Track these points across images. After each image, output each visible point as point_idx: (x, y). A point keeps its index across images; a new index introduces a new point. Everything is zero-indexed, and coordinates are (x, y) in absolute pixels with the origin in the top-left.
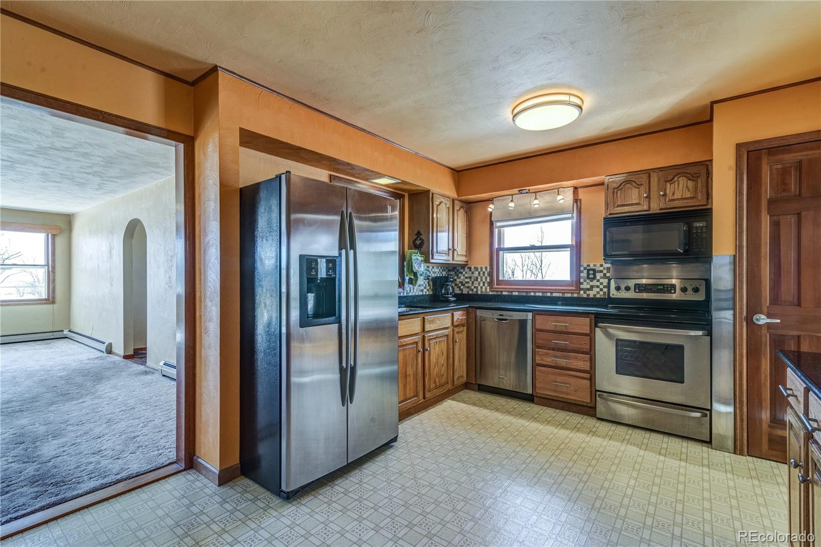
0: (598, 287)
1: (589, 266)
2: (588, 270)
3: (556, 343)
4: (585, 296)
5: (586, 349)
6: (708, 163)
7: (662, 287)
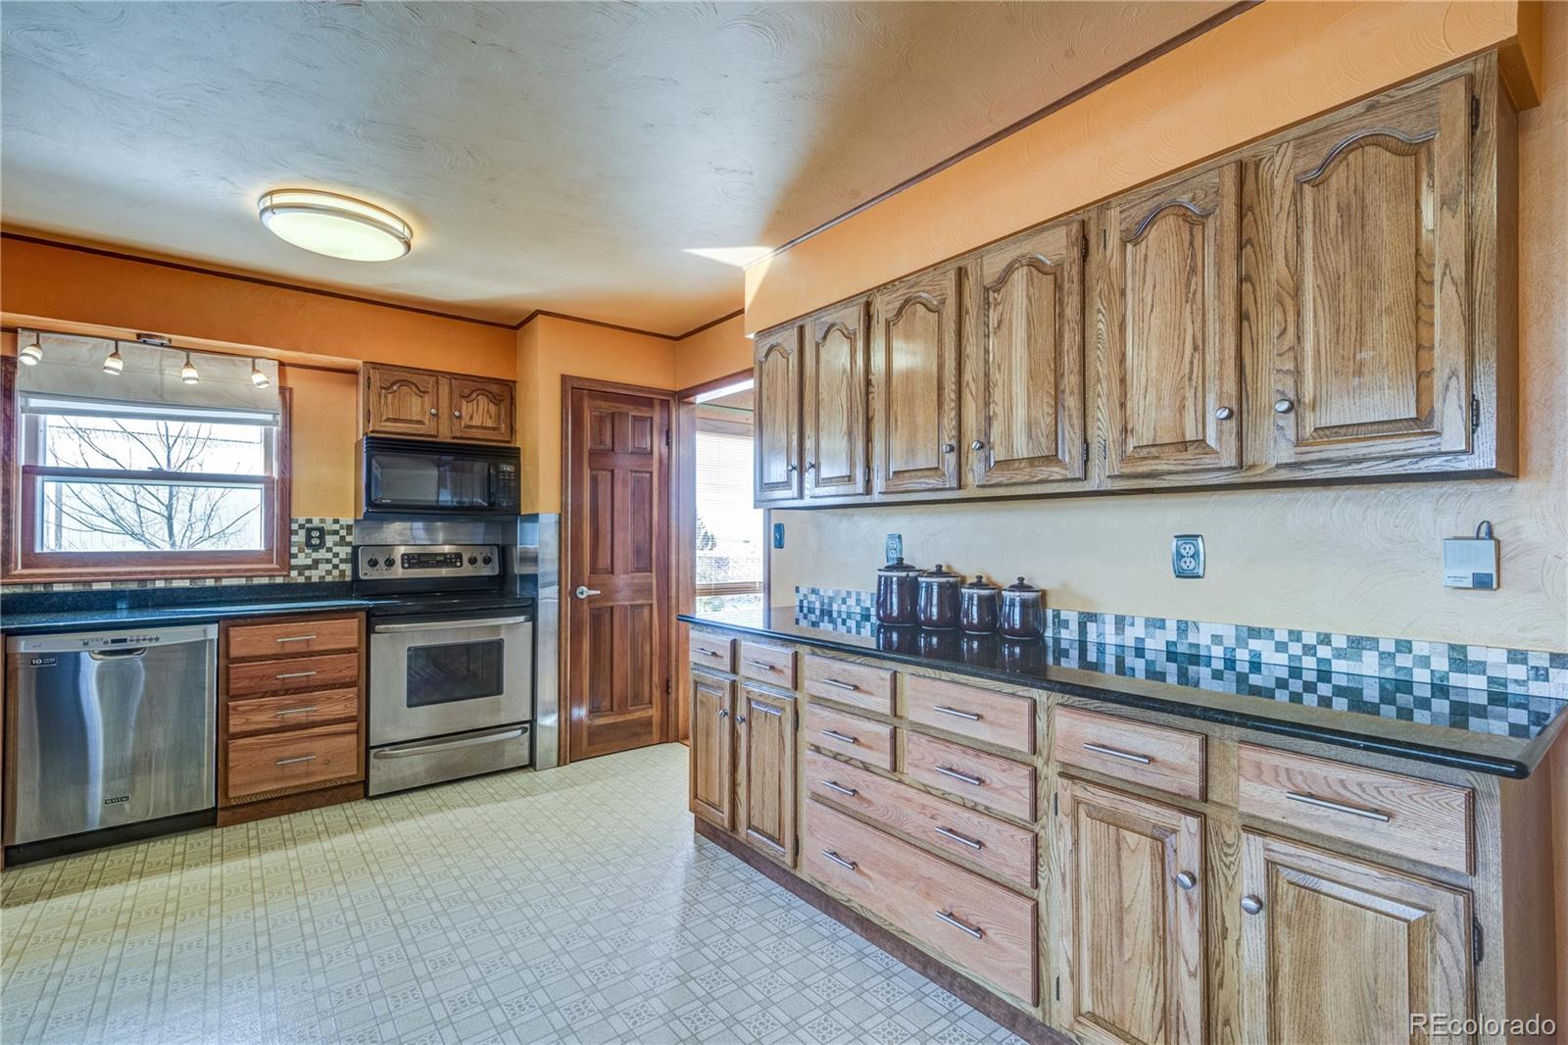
0: (328, 561)
1: (309, 521)
2: (309, 531)
3: (284, 679)
4: (301, 580)
5: (351, 677)
6: (511, 384)
7: (442, 558)
